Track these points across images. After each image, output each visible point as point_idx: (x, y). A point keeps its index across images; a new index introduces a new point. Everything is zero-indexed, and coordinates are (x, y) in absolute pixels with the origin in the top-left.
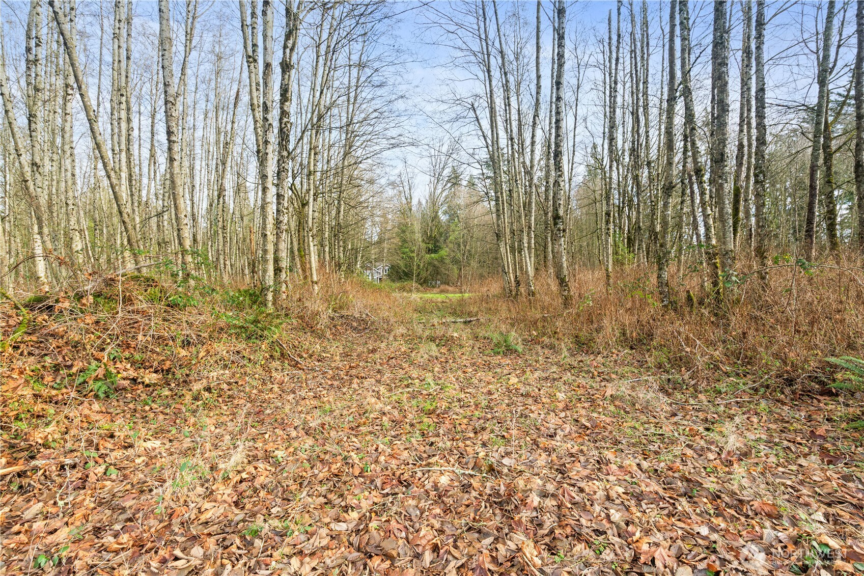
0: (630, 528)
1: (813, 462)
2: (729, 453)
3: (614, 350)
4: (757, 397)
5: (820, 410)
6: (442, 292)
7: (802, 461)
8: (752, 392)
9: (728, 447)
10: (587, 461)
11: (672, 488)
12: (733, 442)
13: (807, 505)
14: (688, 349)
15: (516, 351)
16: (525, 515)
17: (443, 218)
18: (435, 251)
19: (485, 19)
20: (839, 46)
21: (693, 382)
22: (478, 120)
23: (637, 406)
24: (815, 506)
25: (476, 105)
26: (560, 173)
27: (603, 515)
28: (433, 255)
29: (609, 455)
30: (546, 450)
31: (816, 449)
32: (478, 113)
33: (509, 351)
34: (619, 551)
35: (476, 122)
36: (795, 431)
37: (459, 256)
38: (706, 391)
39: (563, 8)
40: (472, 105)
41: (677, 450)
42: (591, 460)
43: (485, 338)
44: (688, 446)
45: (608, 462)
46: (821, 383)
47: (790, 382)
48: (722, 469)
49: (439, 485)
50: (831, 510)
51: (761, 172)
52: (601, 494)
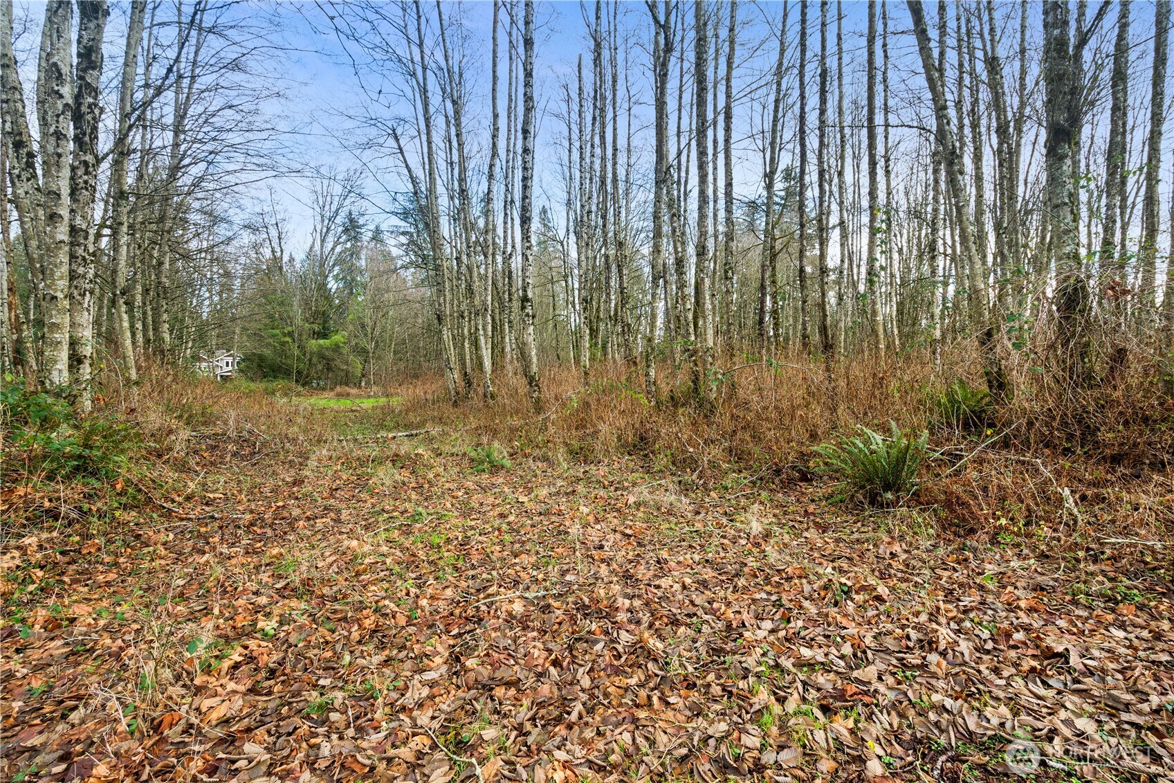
0: (715, 605)
1: (812, 534)
2: (754, 537)
3: (614, 458)
4: (756, 489)
5: (803, 493)
6: (339, 395)
7: (806, 534)
8: (751, 485)
9: (754, 532)
10: (647, 563)
11: (725, 573)
12: (756, 528)
13: (820, 564)
14: (691, 450)
15: (503, 467)
16: (622, 617)
17: (332, 285)
18: (324, 335)
19: (419, 17)
20: (780, 150)
21: (701, 482)
22: (402, 152)
23: (663, 510)
24: (825, 563)
25: (399, 132)
26: (528, 244)
27: (687, 602)
28: (321, 342)
29: (664, 554)
30: (603, 561)
31: (811, 524)
32: (402, 142)
33: (496, 468)
34: (713, 624)
35: (400, 155)
36: (793, 512)
37: (363, 343)
38: (716, 489)
39: (531, 38)
40: (394, 130)
41: (716, 541)
42: (651, 562)
43: (452, 455)
44: (722, 536)
45: (666, 562)
46: (799, 471)
47: (778, 472)
48: (755, 550)
49: (514, 613)
50: (836, 564)
51: (731, 268)
52: (677, 587)
